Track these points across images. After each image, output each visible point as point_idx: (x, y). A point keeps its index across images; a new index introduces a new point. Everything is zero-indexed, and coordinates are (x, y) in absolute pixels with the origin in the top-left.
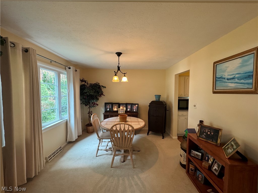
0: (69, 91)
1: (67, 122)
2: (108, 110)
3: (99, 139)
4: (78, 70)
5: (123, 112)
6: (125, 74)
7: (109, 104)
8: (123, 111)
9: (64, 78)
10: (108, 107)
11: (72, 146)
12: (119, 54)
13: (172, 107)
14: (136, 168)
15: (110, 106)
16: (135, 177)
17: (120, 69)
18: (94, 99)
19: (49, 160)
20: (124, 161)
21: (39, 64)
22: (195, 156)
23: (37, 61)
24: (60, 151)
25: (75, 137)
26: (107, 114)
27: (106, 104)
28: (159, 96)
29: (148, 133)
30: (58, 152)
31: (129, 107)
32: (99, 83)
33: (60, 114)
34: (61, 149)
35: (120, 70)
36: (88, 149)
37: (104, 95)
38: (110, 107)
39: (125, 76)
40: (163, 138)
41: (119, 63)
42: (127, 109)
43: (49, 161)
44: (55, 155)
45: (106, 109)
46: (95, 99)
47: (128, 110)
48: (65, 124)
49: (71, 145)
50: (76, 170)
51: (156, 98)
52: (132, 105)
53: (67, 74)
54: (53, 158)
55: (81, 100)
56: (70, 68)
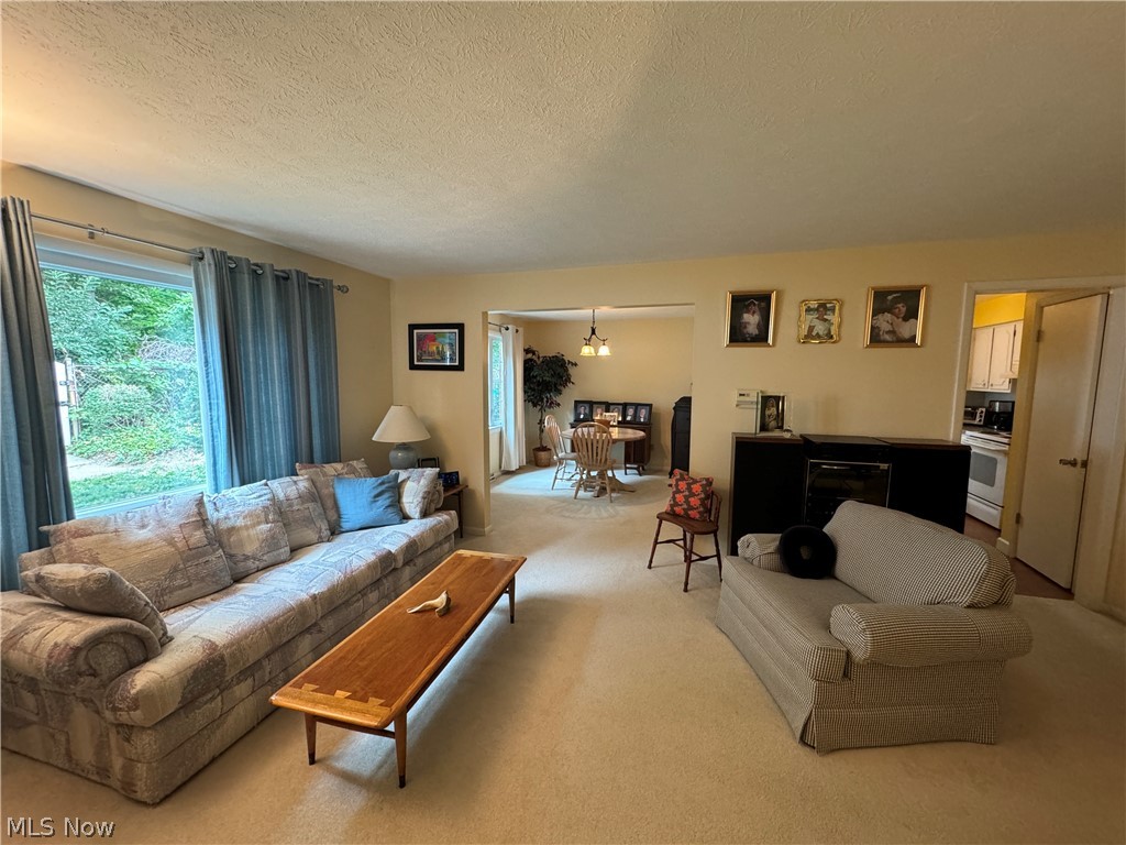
1: (501, 433)
2: (582, 416)
4: (521, 330)
5: (614, 422)
6: (603, 340)
8: (615, 420)
10: (582, 410)
15: (585, 409)
18: (552, 390)
25: (514, 467)
31: (631, 411)
32: (563, 356)
35: (595, 334)
37: (572, 383)
38: (587, 411)
39: (604, 344)
42: (624, 416)
45: (577, 415)
47: (629, 418)
48: (498, 435)
52: (637, 406)
53: (503, 341)
55: (525, 392)
56: (507, 329)
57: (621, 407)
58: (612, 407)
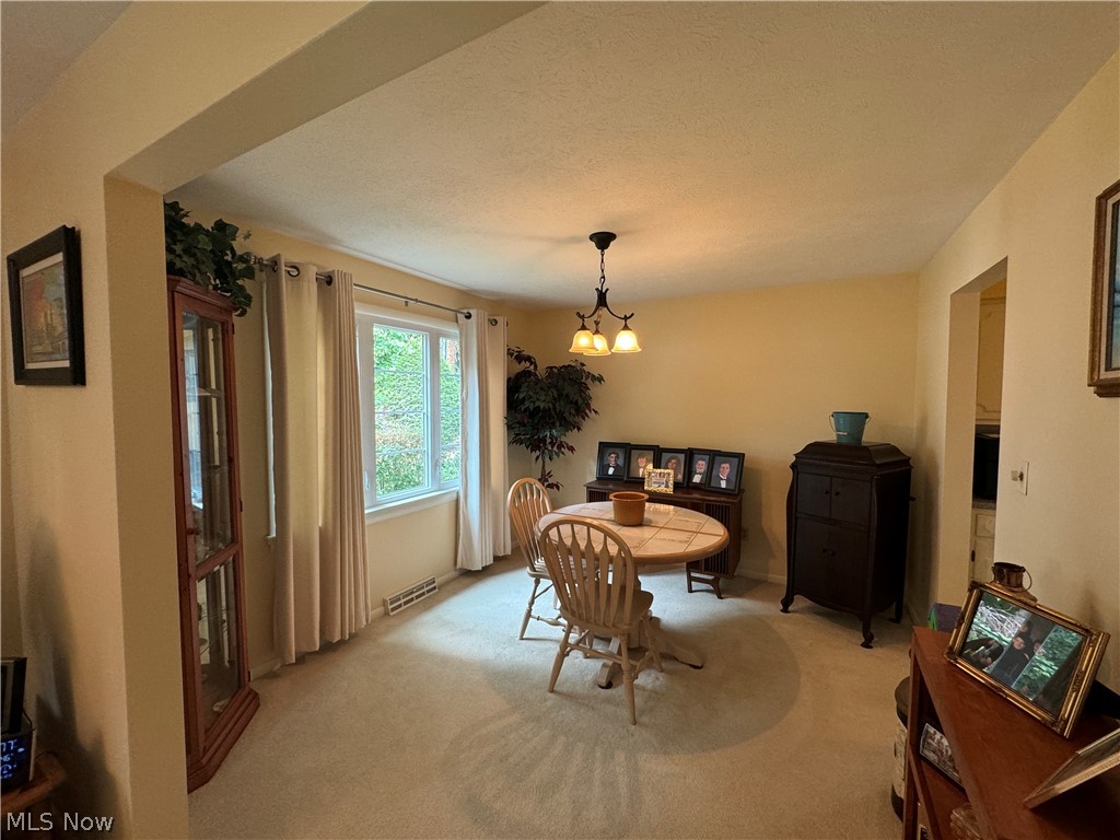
0: (467, 397)
1: (457, 501)
2: (611, 471)
3: (533, 576)
4: (500, 320)
5: (667, 486)
6: (626, 318)
7: (617, 450)
8: (667, 483)
9: (450, 349)
10: (612, 459)
11: (466, 587)
12: (603, 240)
13: (937, 482)
14: (643, 725)
15: (617, 457)
16: (620, 757)
17: (607, 300)
18: (553, 424)
19: (393, 610)
20: (609, 685)
21: (360, 311)
22: (941, 767)
23: (355, 303)
24: (428, 591)
25: (480, 558)
26: (605, 487)
27: (604, 447)
28: (860, 419)
29: (786, 604)
30: (423, 594)
31: (701, 465)
32: (583, 365)
33: (435, 469)
34: (435, 588)
35: (606, 306)
36: (508, 605)
37: (596, 412)
38: (621, 462)
39: (626, 328)
40: (867, 645)
41: (603, 277)
42: (689, 472)
43: (392, 614)
44: (412, 600)
45: (603, 468)
46: (558, 424)
47: (697, 479)
48: (454, 504)
49: (467, 580)
50: (445, 661)
51: (838, 430)
52: (714, 456)
53: (461, 338)
54: (403, 608)
55: (509, 427)
56: (469, 316)
57: (682, 457)
58: (665, 456)
